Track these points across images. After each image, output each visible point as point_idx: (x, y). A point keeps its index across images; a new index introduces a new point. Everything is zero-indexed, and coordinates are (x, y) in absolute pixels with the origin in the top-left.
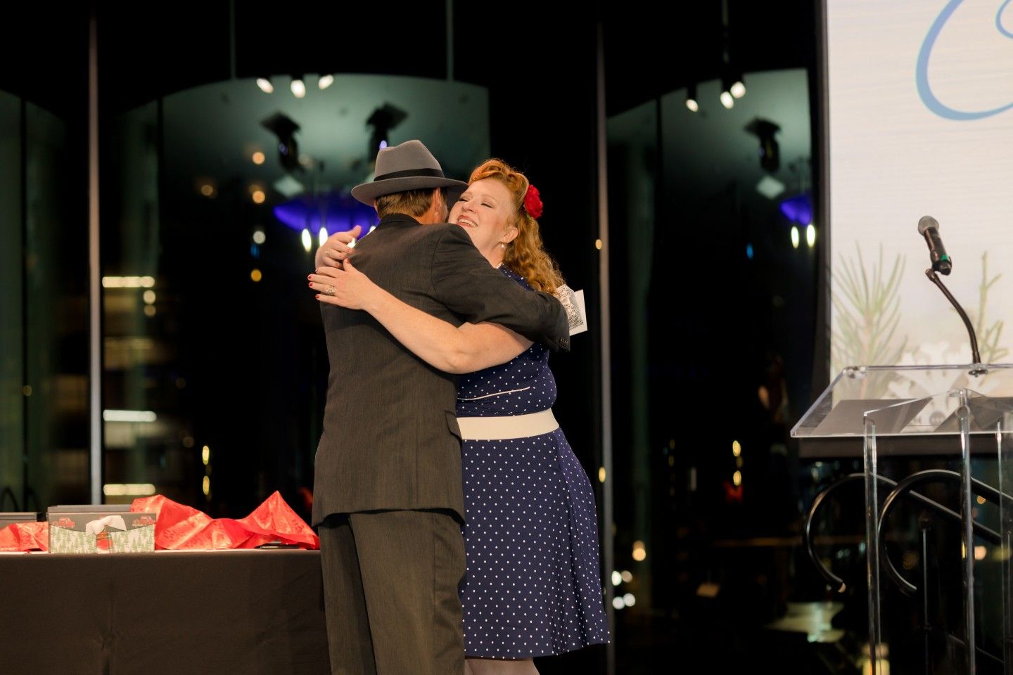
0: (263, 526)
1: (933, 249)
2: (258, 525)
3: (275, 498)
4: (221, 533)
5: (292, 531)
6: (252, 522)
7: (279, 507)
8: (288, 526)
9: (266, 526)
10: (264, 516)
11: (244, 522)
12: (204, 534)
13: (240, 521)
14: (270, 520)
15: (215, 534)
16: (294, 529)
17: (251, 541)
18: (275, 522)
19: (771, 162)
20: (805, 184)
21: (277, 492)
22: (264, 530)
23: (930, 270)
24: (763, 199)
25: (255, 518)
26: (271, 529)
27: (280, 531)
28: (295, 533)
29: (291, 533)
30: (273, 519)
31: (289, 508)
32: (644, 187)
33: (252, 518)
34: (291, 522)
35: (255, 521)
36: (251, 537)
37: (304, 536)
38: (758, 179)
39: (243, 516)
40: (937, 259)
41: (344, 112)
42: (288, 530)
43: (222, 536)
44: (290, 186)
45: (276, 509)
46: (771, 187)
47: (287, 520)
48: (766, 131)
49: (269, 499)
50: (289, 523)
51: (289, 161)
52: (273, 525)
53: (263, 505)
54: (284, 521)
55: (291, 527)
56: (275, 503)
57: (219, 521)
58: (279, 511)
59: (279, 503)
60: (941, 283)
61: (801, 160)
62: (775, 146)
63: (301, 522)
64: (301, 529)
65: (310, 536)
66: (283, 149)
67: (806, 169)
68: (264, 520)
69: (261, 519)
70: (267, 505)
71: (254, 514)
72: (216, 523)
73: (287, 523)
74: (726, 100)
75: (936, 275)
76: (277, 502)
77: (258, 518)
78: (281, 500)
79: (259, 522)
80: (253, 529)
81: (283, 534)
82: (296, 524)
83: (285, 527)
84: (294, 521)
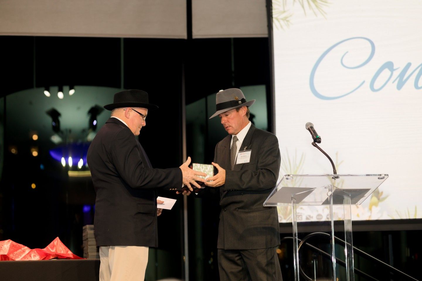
0: (52, 251)
1: (313, 134)
2: (50, 250)
3: (57, 239)
4: (35, 255)
5: (64, 252)
6: (48, 249)
7: (58, 243)
8: (62, 251)
9: (53, 251)
10: (52, 247)
11: (45, 249)
12: (28, 255)
13: (43, 249)
14: (55, 248)
15: (32, 255)
16: (65, 252)
17: (47, 257)
18: (57, 249)
21: (58, 237)
23: (313, 142)
25: (49, 248)
26: (55, 252)
27: (59, 252)
28: (65, 253)
29: (63, 253)
30: (56, 248)
31: (63, 244)
32: (200, 140)
33: (48, 248)
34: (64, 249)
35: (49, 249)
36: (47, 255)
37: (69, 255)
39: (44, 248)
40: (315, 138)
41: (79, 108)
42: (62, 252)
43: (35, 256)
44: (56, 139)
45: (57, 244)
49: (55, 240)
51: (57, 129)
53: (52, 243)
54: (61, 248)
55: (64, 251)
56: (57, 241)
57: (34, 250)
58: (59, 245)
59: (59, 242)
60: (318, 146)
63: (67, 249)
64: (67, 252)
65: (71, 254)
66: (54, 124)
68: (52, 248)
69: (51, 248)
70: (54, 243)
71: (48, 247)
72: (33, 251)
75: (316, 144)
76: (58, 241)
77: (50, 248)
78: (59, 241)
79: (50, 249)
80: (48, 252)
81: (60, 254)
82: (66, 250)
83: (61, 251)
84: (65, 249)
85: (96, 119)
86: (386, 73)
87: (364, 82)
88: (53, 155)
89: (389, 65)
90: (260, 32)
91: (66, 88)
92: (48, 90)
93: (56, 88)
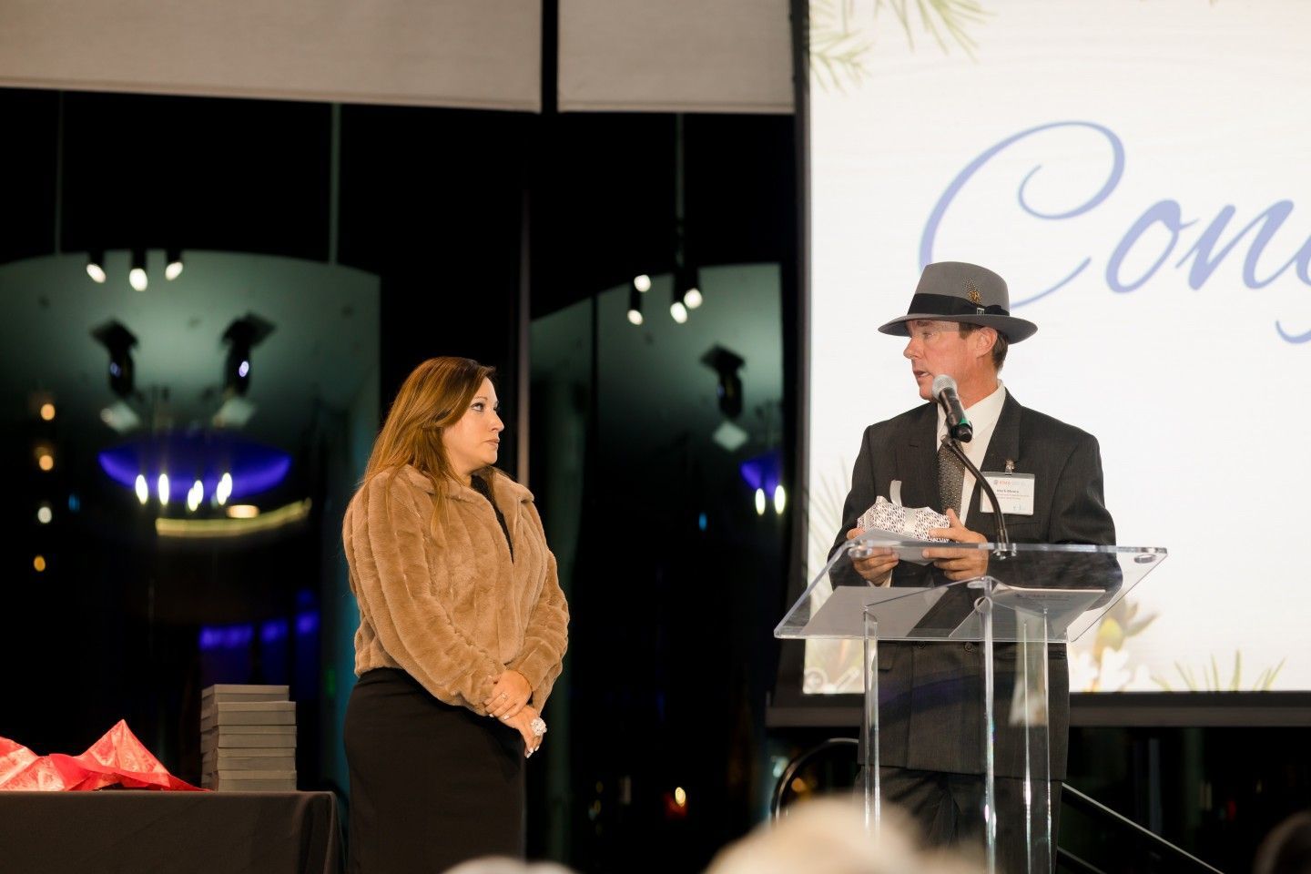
0: (103, 763)
1: (950, 412)
2: (97, 762)
3: (120, 729)
4: (48, 774)
5: (141, 768)
6: (91, 759)
7: (125, 739)
8: (136, 763)
9: (108, 762)
10: (105, 749)
11: (82, 758)
12: (27, 774)
13: (76, 757)
14: (113, 755)
15: (41, 774)
16: (144, 767)
17: (88, 783)
18: (120, 757)
19: (732, 404)
20: (774, 437)
21: (123, 721)
22: (105, 767)
24: (720, 450)
25: (94, 753)
26: (113, 766)
27: (125, 768)
28: (144, 771)
29: (139, 771)
30: (116, 755)
31: (137, 741)
32: (571, 430)
33: (90, 755)
34: (140, 758)
35: (93, 757)
36: (88, 776)
37: (157, 775)
38: (715, 427)
39: (78, 753)
40: (955, 423)
41: (194, 323)
42: (136, 768)
43: (51, 776)
44: (120, 417)
45: (121, 741)
46: (730, 436)
47: (135, 755)
48: (726, 363)
49: (112, 730)
50: (137, 760)
51: (123, 386)
52: (117, 762)
53: (105, 737)
54: (131, 757)
55: (140, 764)
56: (119, 734)
57: (47, 758)
58: (125, 744)
59: (125, 734)
61: (769, 404)
62: (737, 385)
63: (152, 759)
64: (152, 767)
65: (164, 775)
66: (115, 369)
67: (776, 416)
68: (105, 755)
69: (102, 755)
70: (110, 738)
71: (93, 750)
72: (44, 761)
73: (134, 759)
74: (678, 313)
75: (954, 443)
76: (122, 733)
77: (98, 753)
78: (127, 731)
79: (98, 757)
80: (91, 767)
81: (129, 772)
82: (147, 761)
83: (132, 764)
84: (144, 757)
85: (246, 357)
86: (1158, 234)
87: (1087, 262)
88: (111, 466)
89: (1167, 213)
90: (768, 97)
91: (155, 257)
92: (99, 261)
93: (125, 257)
